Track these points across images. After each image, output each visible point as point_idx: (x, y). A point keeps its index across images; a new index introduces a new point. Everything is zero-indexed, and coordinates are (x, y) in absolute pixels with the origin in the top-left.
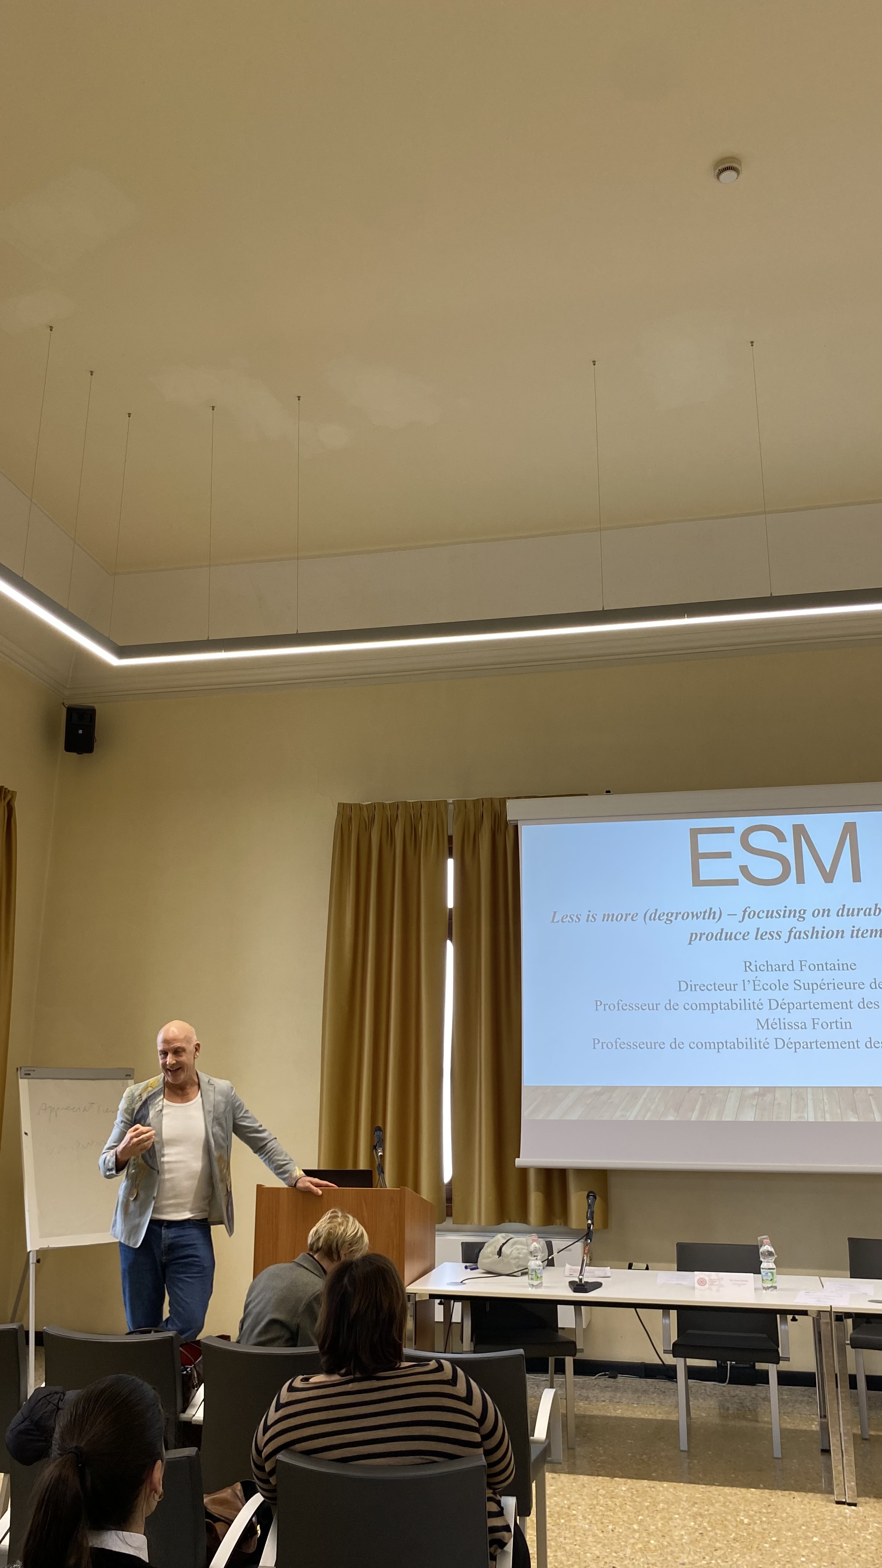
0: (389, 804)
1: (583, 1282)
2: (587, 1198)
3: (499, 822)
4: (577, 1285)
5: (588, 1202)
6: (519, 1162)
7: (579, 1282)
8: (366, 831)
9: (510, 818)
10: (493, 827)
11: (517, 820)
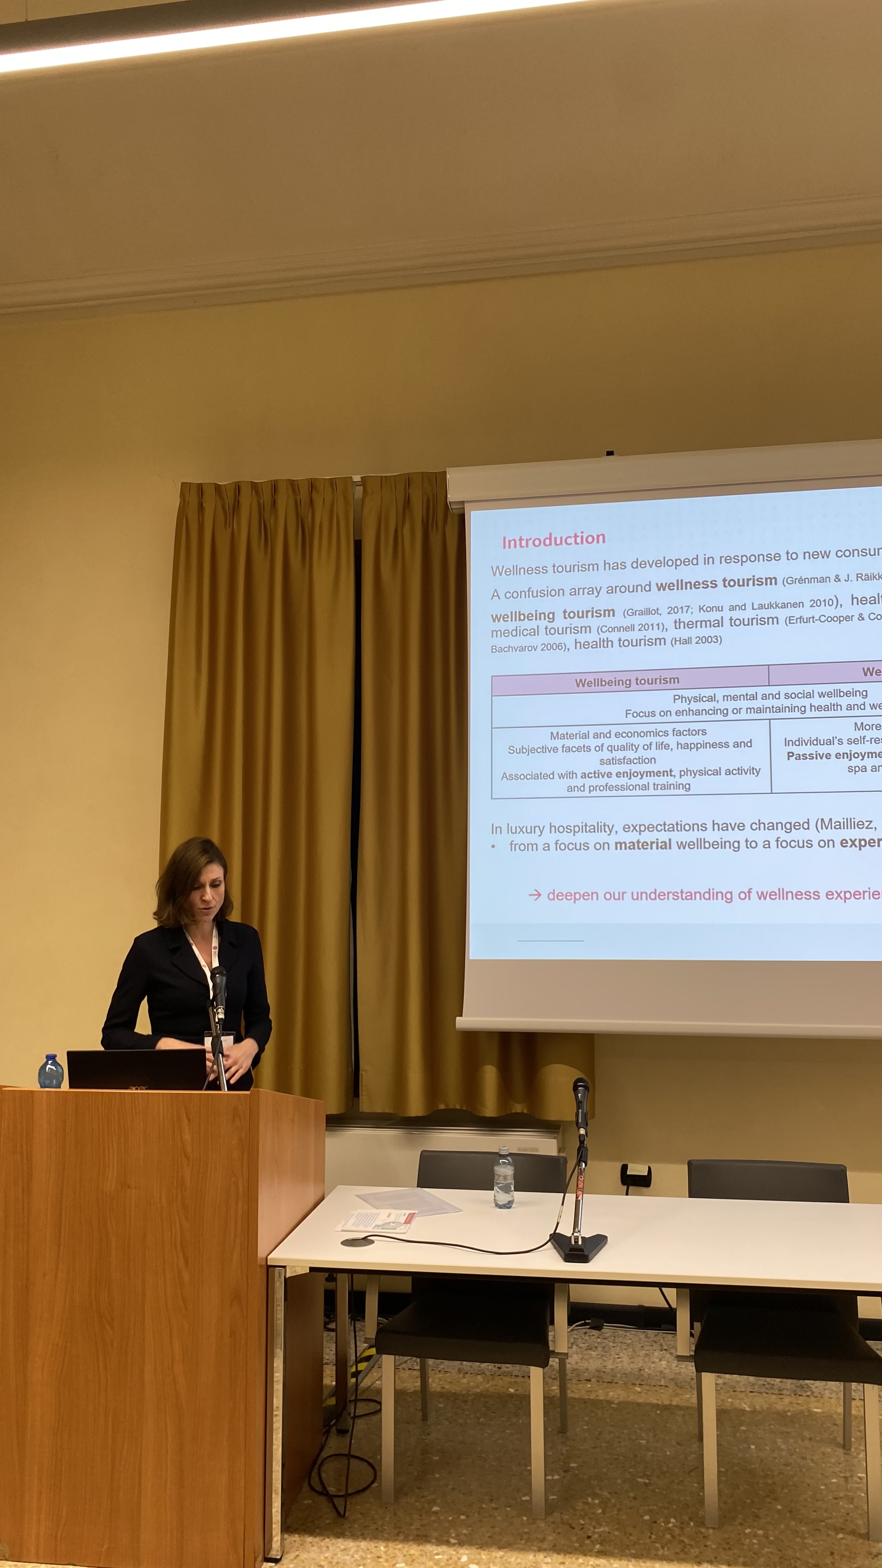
0: (264, 483)
3: (434, 509)
6: (463, 1022)
8: (226, 528)
9: (451, 497)
10: (425, 519)
11: (463, 503)
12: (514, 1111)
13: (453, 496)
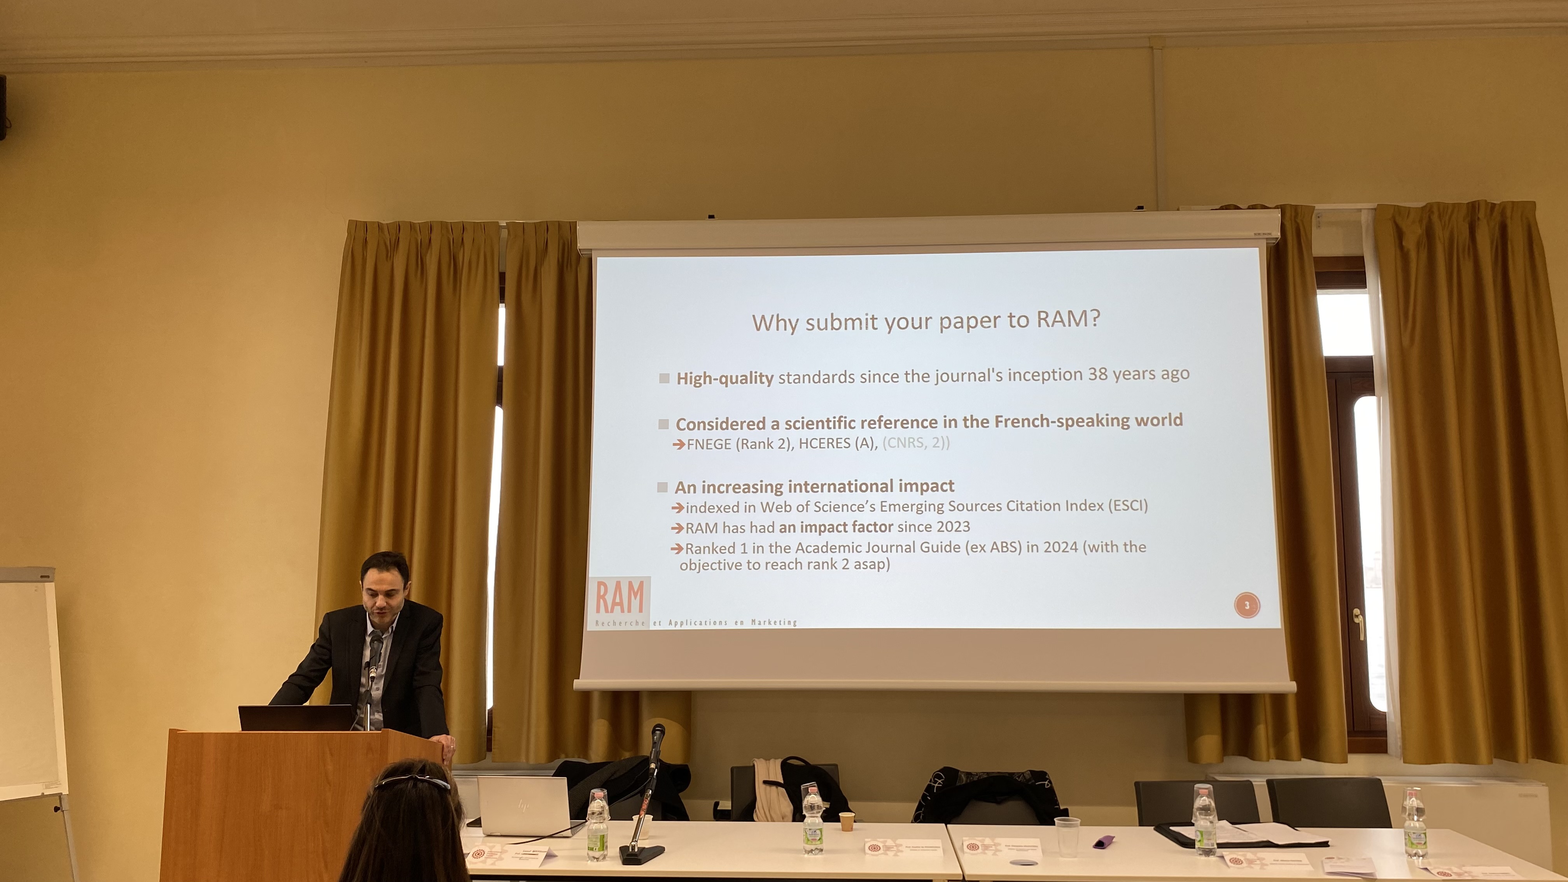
0: (420, 224)
1: (636, 850)
2: (652, 733)
3: (568, 254)
4: (628, 855)
5: (653, 738)
6: (579, 684)
7: (631, 850)
8: (387, 260)
9: (581, 245)
10: (560, 260)
11: (590, 250)
12: (622, 759)
13: (583, 245)
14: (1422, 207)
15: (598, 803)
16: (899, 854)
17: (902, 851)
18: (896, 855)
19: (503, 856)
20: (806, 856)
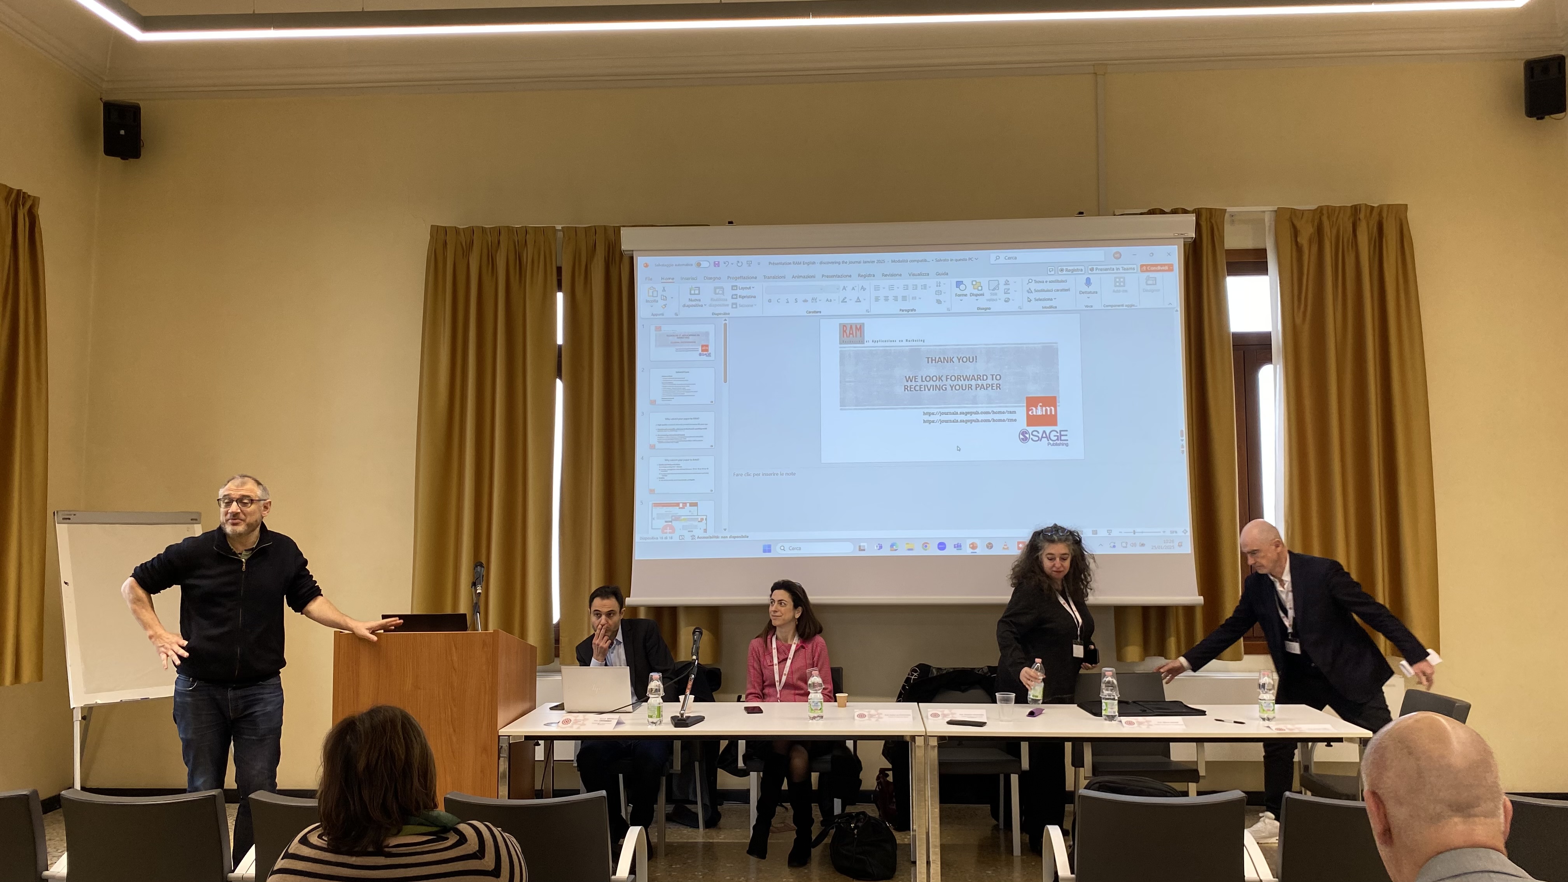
0: (490, 228)
1: (684, 717)
2: (693, 634)
3: (613, 253)
4: (678, 720)
5: (694, 638)
7: (681, 719)
8: (464, 259)
10: (607, 258)
11: (633, 250)
13: (625, 246)
14: (1314, 210)
15: (655, 682)
16: (880, 720)
17: (882, 718)
18: (877, 720)
19: (585, 722)
20: (811, 721)
